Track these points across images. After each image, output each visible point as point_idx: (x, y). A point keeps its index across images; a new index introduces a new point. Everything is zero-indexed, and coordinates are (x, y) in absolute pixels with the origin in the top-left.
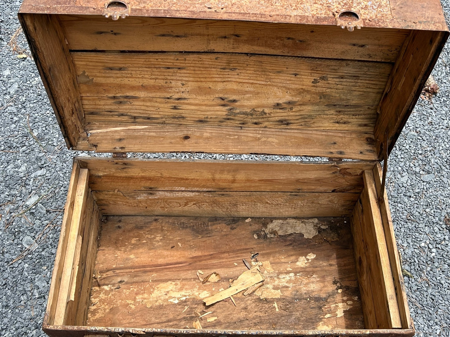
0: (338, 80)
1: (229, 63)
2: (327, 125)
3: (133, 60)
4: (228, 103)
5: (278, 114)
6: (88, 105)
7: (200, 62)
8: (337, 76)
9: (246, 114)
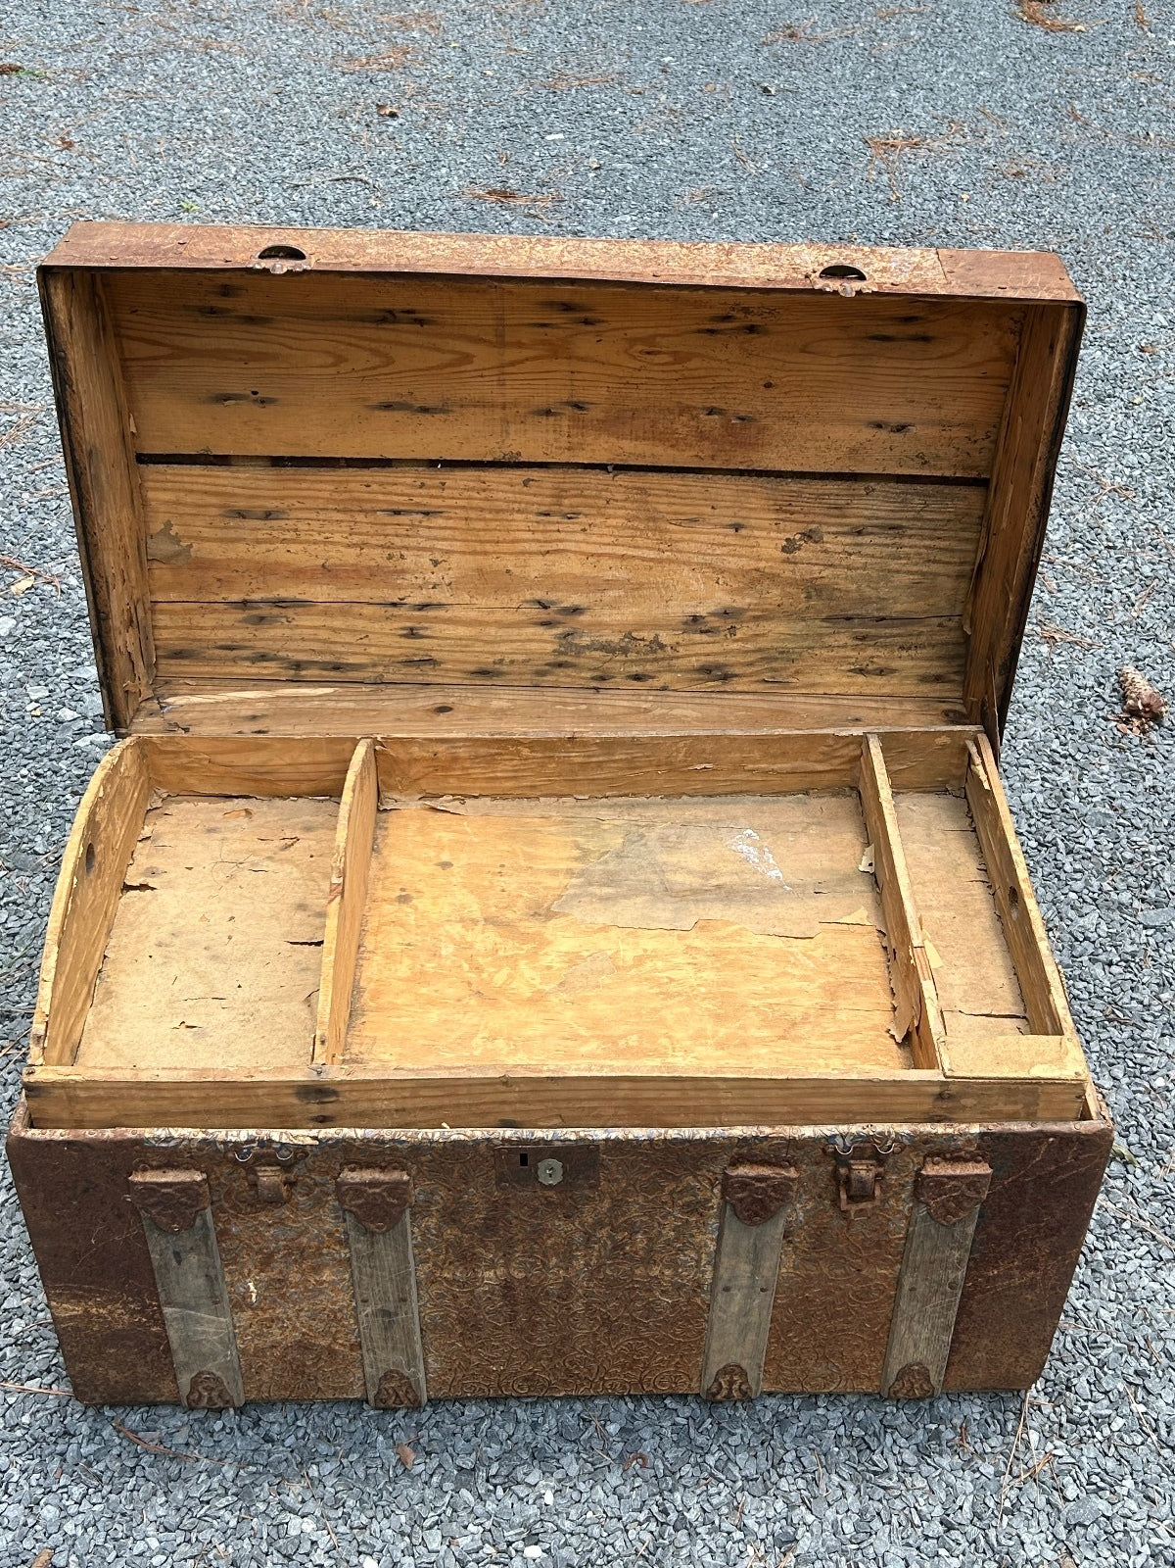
0: (848, 540)
1: (559, 495)
2: (833, 679)
3: (304, 485)
4: (559, 617)
5: (697, 649)
6: (169, 630)
7: (483, 495)
8: (846, 529)
9: (606, 648)
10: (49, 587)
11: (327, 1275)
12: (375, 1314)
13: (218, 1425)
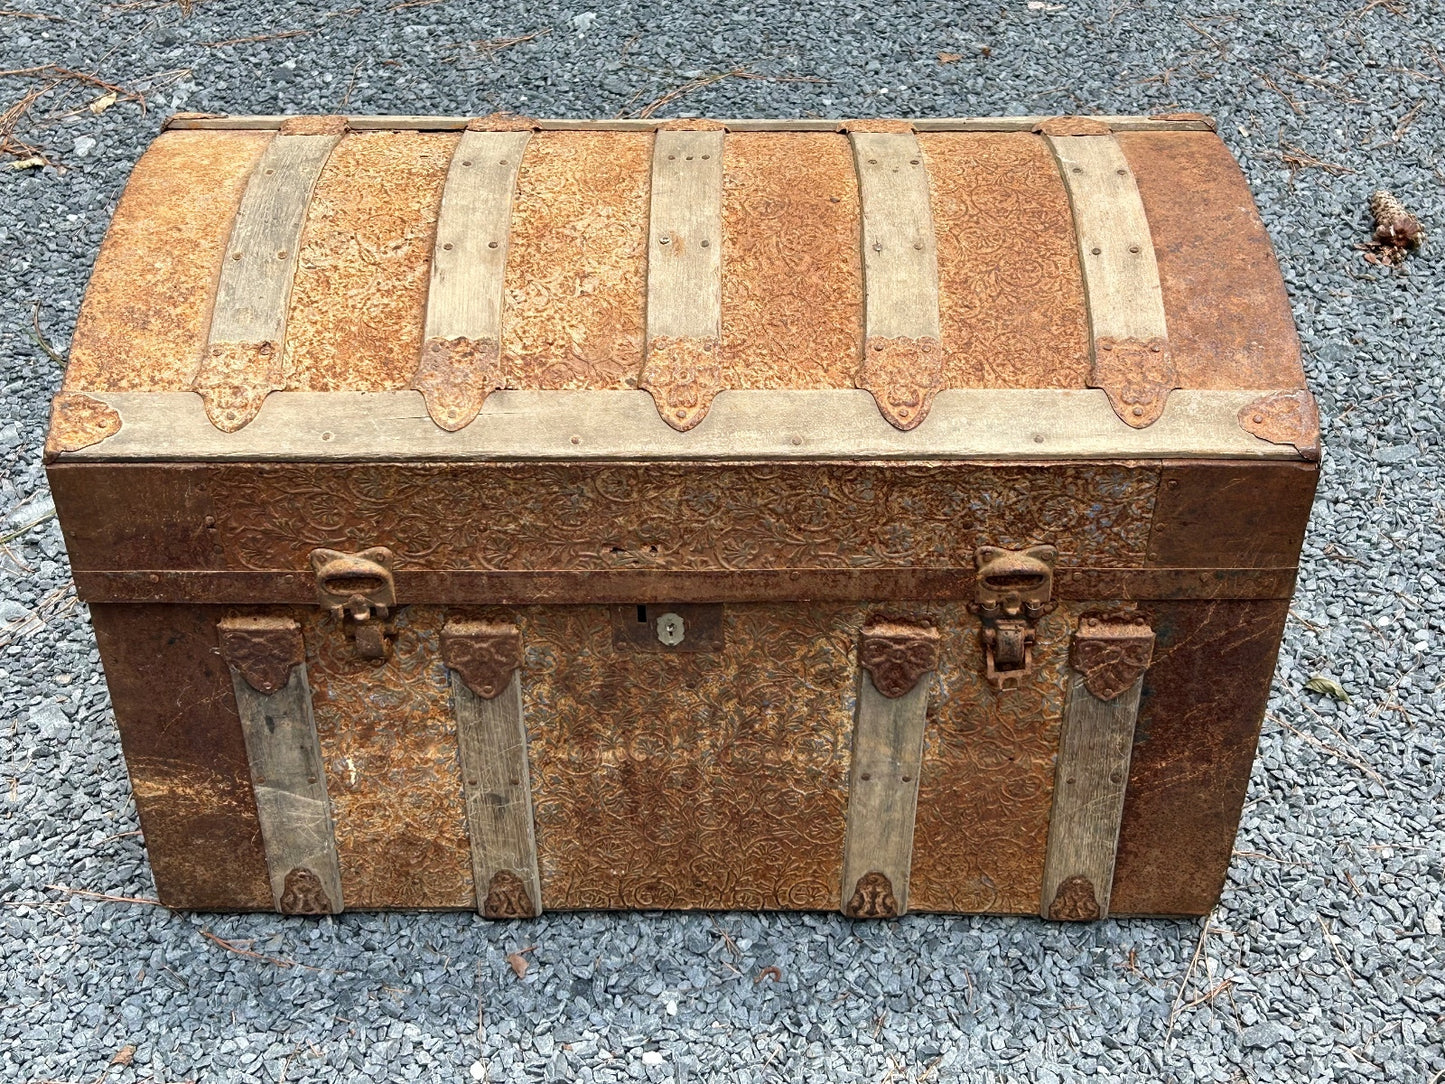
10: (134, 106)
11: (432, 753)
12: (484, 800)
13: (314, 935)
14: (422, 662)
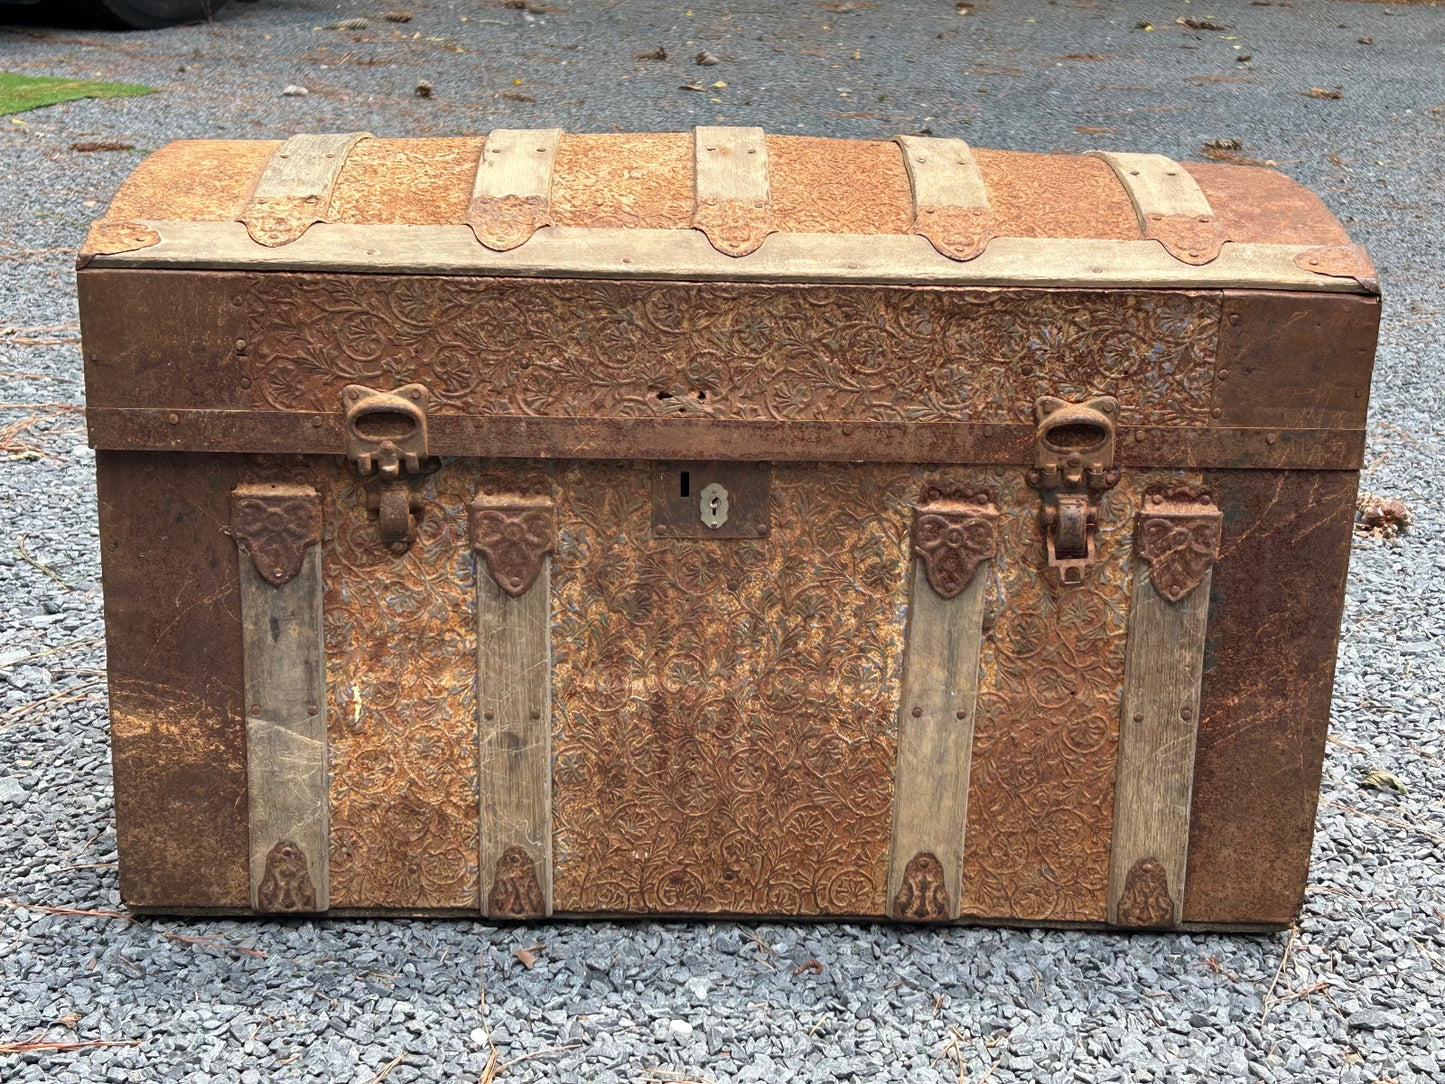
11: (447, 680)
12: (500, 743)
14: (447, 551)
